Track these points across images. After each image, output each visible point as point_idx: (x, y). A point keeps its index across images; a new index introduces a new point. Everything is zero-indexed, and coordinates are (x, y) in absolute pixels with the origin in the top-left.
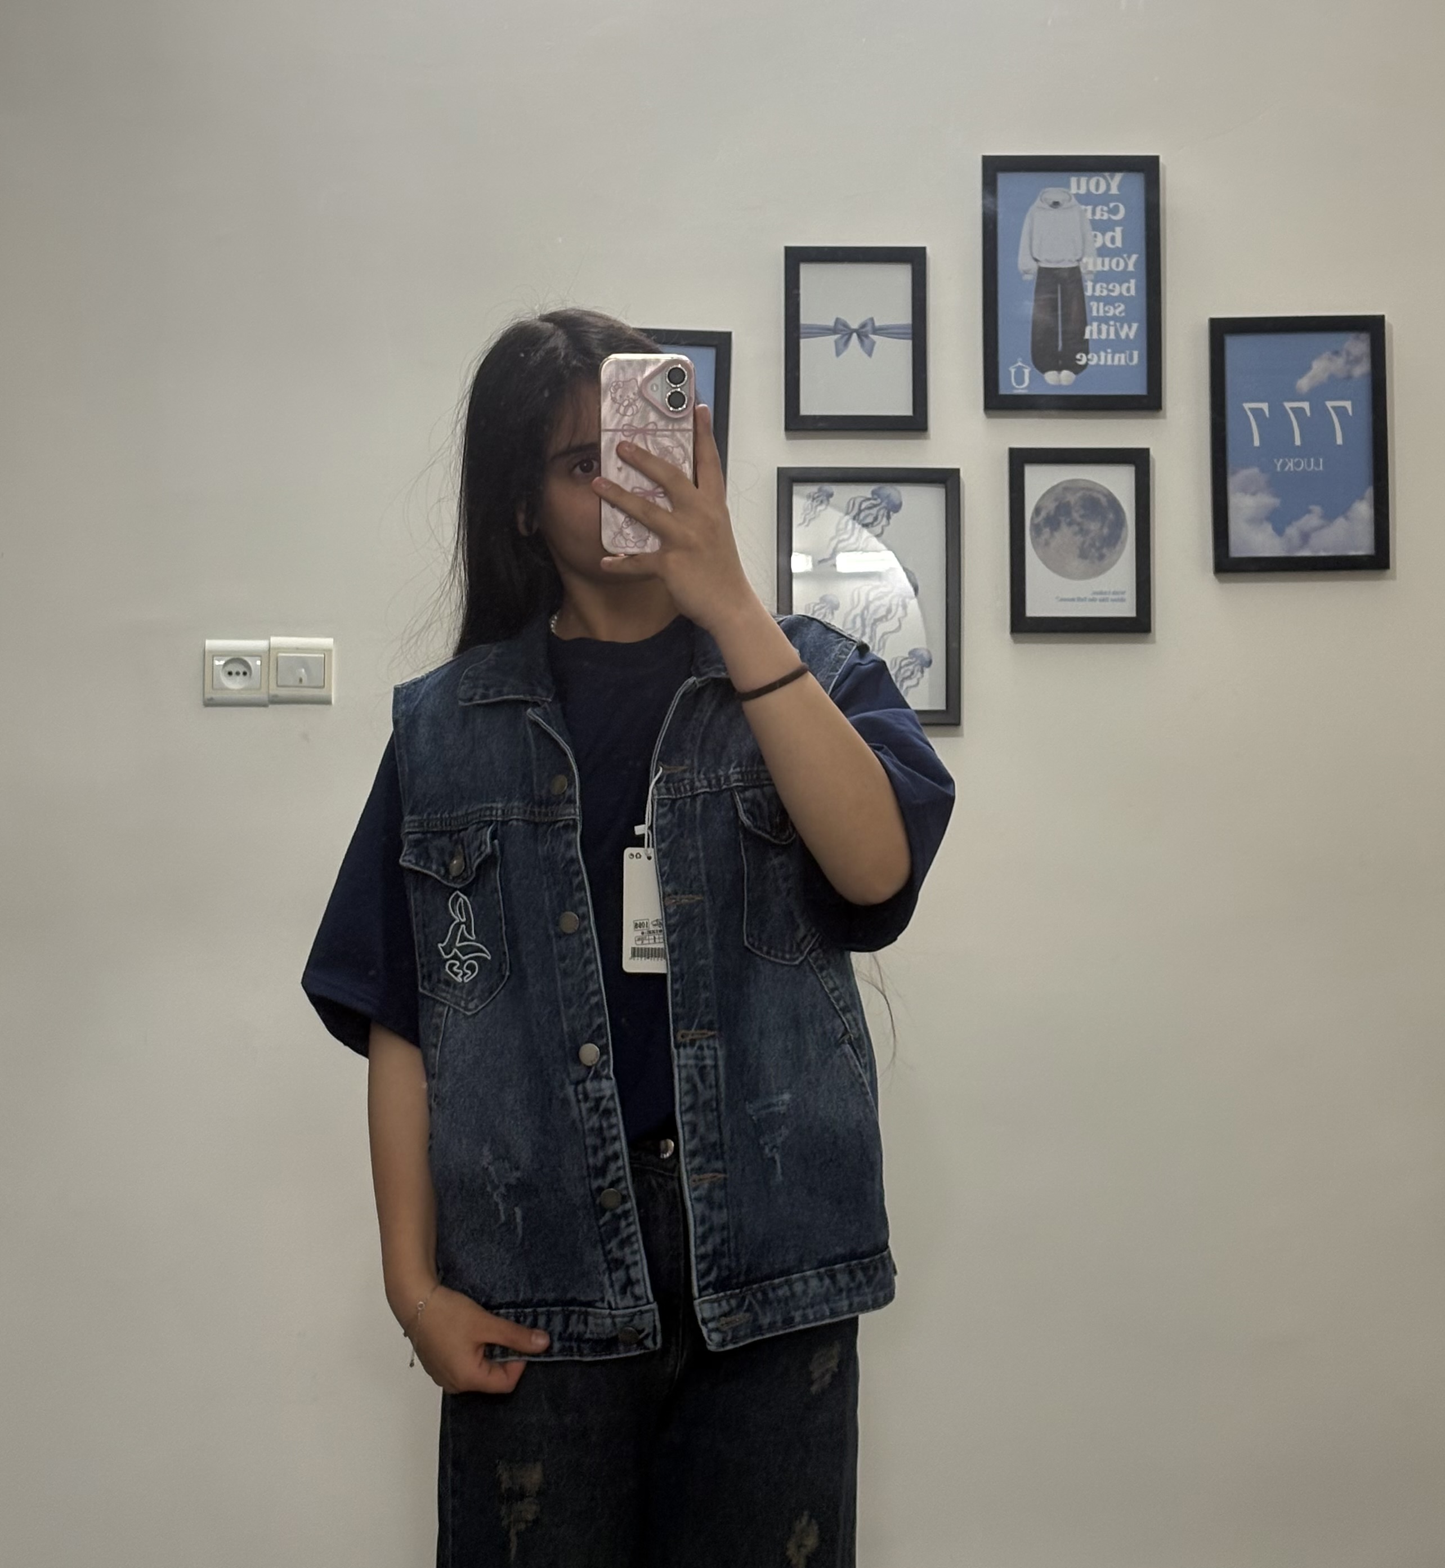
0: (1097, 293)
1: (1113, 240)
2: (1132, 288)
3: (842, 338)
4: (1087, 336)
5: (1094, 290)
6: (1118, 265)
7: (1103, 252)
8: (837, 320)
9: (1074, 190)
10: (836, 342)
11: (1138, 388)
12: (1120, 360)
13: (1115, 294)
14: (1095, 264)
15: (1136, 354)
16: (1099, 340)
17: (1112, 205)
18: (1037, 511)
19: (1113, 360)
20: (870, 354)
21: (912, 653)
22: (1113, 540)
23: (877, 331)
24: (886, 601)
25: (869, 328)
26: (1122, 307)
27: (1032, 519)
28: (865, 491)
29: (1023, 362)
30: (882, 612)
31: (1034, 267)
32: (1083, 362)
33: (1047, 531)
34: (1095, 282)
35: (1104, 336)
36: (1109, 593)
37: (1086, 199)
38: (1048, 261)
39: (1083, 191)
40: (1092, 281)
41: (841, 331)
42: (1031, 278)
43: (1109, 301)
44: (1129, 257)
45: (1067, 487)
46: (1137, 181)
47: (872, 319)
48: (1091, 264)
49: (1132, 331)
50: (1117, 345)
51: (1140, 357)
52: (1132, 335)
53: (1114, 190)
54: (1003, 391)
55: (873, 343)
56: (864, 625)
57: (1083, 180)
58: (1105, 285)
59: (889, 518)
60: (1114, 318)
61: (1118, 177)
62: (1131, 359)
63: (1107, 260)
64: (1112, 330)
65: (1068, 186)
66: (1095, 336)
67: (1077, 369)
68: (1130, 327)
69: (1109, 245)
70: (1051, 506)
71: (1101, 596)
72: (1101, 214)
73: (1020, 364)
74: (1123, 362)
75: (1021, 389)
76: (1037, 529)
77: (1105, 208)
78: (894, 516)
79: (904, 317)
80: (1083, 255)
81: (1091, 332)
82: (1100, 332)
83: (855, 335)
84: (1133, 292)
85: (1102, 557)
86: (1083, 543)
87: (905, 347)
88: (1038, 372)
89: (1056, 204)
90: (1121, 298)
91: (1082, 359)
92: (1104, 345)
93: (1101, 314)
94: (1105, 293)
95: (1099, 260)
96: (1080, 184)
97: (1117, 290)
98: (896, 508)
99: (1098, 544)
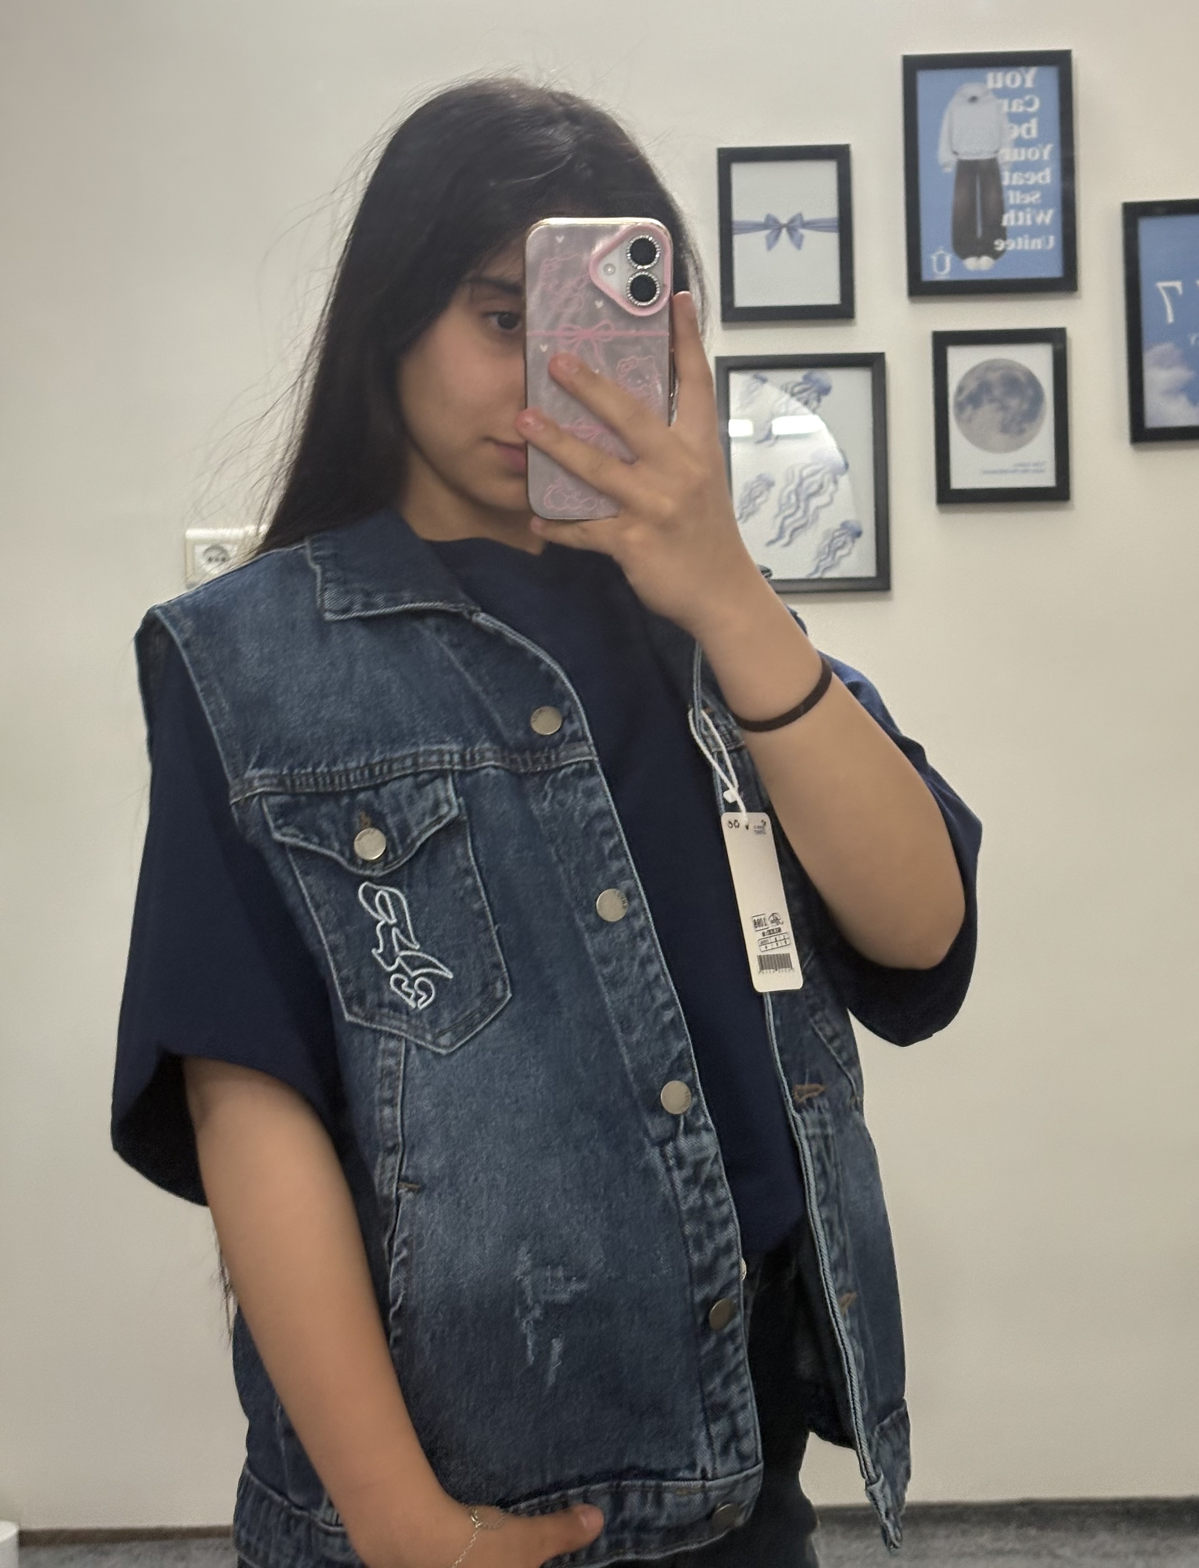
0: (1014, 183)
1: (1029, 131)
2: (1048, 176)
3: (771, 233)
4: (1005, 223)
5: (1011, 179)
6: (1033, 154)
7: (1020, 143)
8: (769, 217)
9: (990, 84)
10: (768, 238)
11: (1054, 270)
12: (1036, 245)
13: (1031, 182)
14: (1012, 154)
15: (1052, 239)
16: (1017, 227)
17: (1027, 98)
18: (960, 390)
19: (1030, 244)
20: (799, 246)
21: (844, 525)
22: (1032, 414)
23: (806, 225)
24: (818, 477)
25: (797, 223)
26: (1038, 195)
27: (956, 398)
28: (797, 376)
29: (944, 250)
30: (815, 488)
31: (952, 160)
32: (1000, 249)
33: (969, 410)
34: (1013, 171)
35: (1021, 222)
36: (1030, 464)
37: (1003, 93)
38: (968, 154)
39: (999, 85)
40: (1009, 170)
41: (772, 226)
42: (951, 170)
43: (1026, 189)
44: (1045, 147)
45: (989, 366)
46: (1051, 74)
47: (801, 215)
48: (1008, 155)
49: (1048, 217)
50: (1034, 231)
51: (1056, 241)
52: (1048, 220)
53: (1029, 84)
54: (926, 277)
55: (802, 237)
56: (798, 500)
57: (1000, 75)
58: (1020, 174)
59: (819, 400)
60: (1031, 205)
61: (1032, 71)
62: (1048, 243)
63: (1023, 151)
64: (1029, 216)
65: (985, 81)
66: (1012, 223)
67: (995, 255)
68: (1046, 214)
69: (1025, 136)
70: (972, 385)
71: (1023, 468)
72: (1017, 107)
73: (942, 252)
74: (1039, 247)
75: (944, 275)
76: (960, 407)
77: (1021, 101)
78: (825, 399)
79: (831, 211)
80: (1001, 145)
81: (1008, 220)
82: (1017, 219)
83: (784, 232)
84: (1048, 180)
85: (1021, 431)
86: (1004, 419)
87: (832, 240)
88: (958, 259)
89: (974, 99)
90: (1036, 187)
91: (1000, 245)
92: (1021, 231)
93: (1018, 202)
94: (1021, 182)
95: (1016, 150)
96: (996, 79)
97: (1034, 178)
98: (825, 391)
99: (1018, 419)
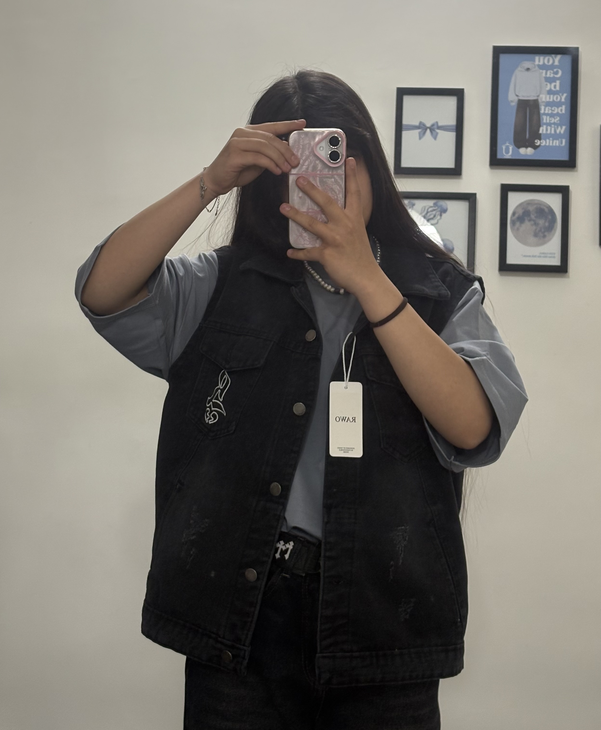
0: (546, 112)
1: (555, 87)
2: (563, 110)
3: (421, 131)
4: (541, 132)
5: (545, 110)
6: (557, 98)
7: (550, 92)
8: (421, 123)
9: (537, 62)
10: (420, 133)
11: (565, 157)
12: (556, 143)
13: (555, 112)
14: (546, 98)
15: (564, 141)
16: (546, 134)
17: (555, 70)
18: (514, 214)
19: (553, 143)
20: (435, 138)
22: (551, 228)
23: (440, 128)
25: (435, 127)
26: (558, 118)
27: (511, 217)
28: (430, 203)
29: (509, 143)
31: (516, 99)
32: (538, 144)
33: (518, 224)
34: (546, 106)
35: (549, 132)
36: (548, 253)
37: (543, 67)
38: (523, 96)
39: (541, 63)
40: (544, 106)
41: (422, 127)
42: (514, 104)
43: (552, 115)
44: (562, 95)
45: (529, 203)
46: (567, 59)
47: (437, 123)
48: (544, 98)
49: (563, 130)
50: (555, 136)
51: (566, 142)
52: (562, 132)
53: (557, 63)
54: (499, 156)
55: (437, 134)
57: (542, 58)
58: (550, 108)
59: (441, 215)
60: (554, 123)
61: (559, 57)
62: (562, 143)
63: (552, 96)
64: (553, 129)
65: (534, 61)
66: (544, 132)
67: (535, 147)
68: (561, 128)
69: (553, 89)
70: (520, 212)
71: (544, 255)
72: (550, 74)
75: (508, 156)
76: (513, 223)
77: (552, 72)
78: (444, 215)
79: (452, 121)
80: (540, 93)
81: (542, 130)
82: (546, 130)
83: (428, 131)
84: (564, 112)
85: (544, 236)
86: (536, 230)
87: (452, 136)
88: (516, 148)
89: (528, 69)
90: (558, 114)
91: (538, 142)
92: (548, 136)
93: (548, 121)
94: (550, 112)
95: (548, 96)
96: (540, 60)
97: (556, 110)
98: (444, 211)
99: (543, 230)
